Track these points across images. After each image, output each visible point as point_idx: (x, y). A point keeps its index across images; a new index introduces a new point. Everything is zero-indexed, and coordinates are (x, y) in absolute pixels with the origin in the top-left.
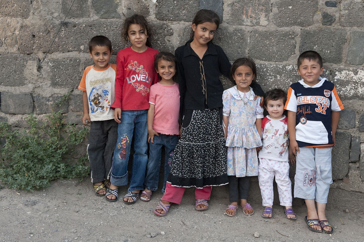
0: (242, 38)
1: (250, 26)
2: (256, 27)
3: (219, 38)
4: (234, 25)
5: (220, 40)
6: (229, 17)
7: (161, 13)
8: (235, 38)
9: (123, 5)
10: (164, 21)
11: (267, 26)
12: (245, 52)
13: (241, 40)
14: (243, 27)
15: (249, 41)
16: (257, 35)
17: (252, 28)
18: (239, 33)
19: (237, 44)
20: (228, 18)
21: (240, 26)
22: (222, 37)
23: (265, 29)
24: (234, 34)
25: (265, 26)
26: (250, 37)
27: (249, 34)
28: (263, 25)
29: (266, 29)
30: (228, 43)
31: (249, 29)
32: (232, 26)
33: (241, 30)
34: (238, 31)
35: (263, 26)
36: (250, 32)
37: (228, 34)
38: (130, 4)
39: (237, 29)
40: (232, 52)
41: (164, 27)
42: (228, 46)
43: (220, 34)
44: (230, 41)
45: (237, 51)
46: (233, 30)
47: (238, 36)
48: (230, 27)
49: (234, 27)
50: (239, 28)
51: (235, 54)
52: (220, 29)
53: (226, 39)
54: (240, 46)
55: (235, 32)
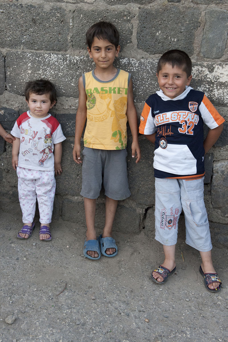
0: (62, 20)
1: (72, 3)
2: (79, 5)
3: (33, 19)
5: (35, 23)
8: (53, 20)
11: (94, 4)
12: (67, 40)
13: (61, 23)
14: (63, 4)
15: (71, 24)
16: (82, 16)
17: (74, 5)
18: (58, 13)
19: (57, 29)
21: (58, 4)
22: (38, 18)
23: (92, 8)
24: (52, 14)
25: (92, 4)
26: (73, 18)
27: (71, 15)
29: (92, 7)
30: (45, 26)
31: (71, 7)
32: (48, 3)
33: (60, 8)
34: (56, 10)
35: (89, 3)
36: (72, 11)
37: (43, 14)
39: (55, 7)
40: (52, 39)
42: (45, 31)
43: (33, 14)
44: (48, 23)
45: (57, 38)
46: (50, 9)
47: (57, 17)
48: (46, 4)
49: (52, 4)
50: (58, 6)
51: (55, 41)
52: (34, 7)
53: (43, 21)
54: (60, 31)
55: (53, 11)
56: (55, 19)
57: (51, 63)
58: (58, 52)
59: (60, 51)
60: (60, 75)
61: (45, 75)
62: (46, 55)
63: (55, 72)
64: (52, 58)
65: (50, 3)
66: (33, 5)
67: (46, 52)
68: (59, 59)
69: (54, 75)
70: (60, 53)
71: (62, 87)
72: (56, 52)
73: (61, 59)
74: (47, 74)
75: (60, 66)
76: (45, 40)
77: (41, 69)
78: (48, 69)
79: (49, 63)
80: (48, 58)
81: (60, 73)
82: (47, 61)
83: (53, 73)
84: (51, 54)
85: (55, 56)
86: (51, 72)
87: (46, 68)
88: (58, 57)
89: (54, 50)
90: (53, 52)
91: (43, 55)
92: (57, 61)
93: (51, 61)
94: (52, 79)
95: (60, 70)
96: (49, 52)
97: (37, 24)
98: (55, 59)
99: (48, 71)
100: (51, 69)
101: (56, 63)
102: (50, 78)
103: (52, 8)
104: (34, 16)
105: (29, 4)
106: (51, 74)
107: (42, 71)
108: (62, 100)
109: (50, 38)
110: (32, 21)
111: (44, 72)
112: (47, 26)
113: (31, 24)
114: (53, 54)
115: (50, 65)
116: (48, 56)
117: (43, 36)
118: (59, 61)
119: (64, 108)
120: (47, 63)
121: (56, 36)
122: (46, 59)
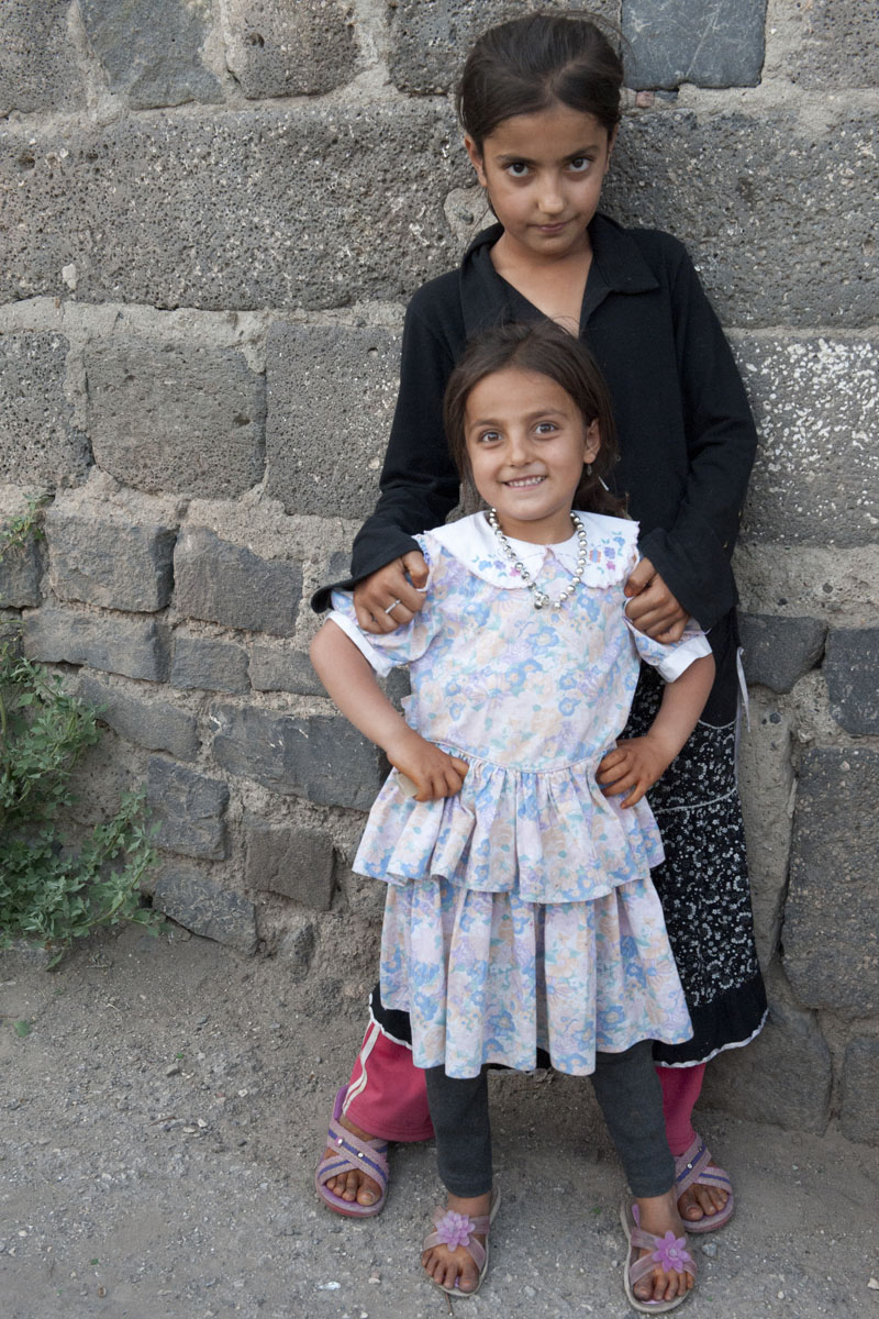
3: (744, 181)
4: (837, 89)
5: (749, 197)
6: (806, 35)
7: (416, 50)
8: (838, 177)
9: (223, 20)
10: (436, 100)
18: (867, 139)
19: (856, 218)
20: (794, 45)
21: (871, 96)
22: (764, 172)
24: (836, 147)
30: (797, 209)
32: (819, 96)
34: (859, 125)
37: (794, 153)
38: (256, 12)
39: (854, 115)
40: (825, 270)
41: (436, 135)
42: (797, 234)
43: (745, 158)
44: (812, 196)
45: (853, 263)
46: (828, 126)
47: (859, 164)
48: (810, 103)
49: (836, 100)
50: (869, 109)
51: (842, 281)
52: (752, 123)
53: (788, 185)
54: (872, 227)
55: (843, 133)
57: (816, 387)
58: (855, 332)
59: (865, 328)
60: (859, 440)
61: (785, 444)
62: (796, 350)
63: (837, 429)
64: (824, 360)
65: (831, 98)
66: (746, 112)
67: (795, 333)
68: (859, 364)
69: (828, 441)
70: (866, 334)
71: (868, 498)
72: (843, 331)
73: (866, 364)
74: (796, 437)
75: (861, 400)
76: (795, 277)
77: (768, 418)
78: (800, 413)
79: (808, 387)
80: (803, 364)
81: (858, 432)
82: (797, 375)
83: (824, 432)
84: (821, 341)
85: (841, 349)
86: (814, 428)
87: (792, 412)
88: (852, 356)
89: (831, 322)
90: (830, 331)
91: (779, 349)
92: (847, 374)
93: (820, 376)
94: (818, 460)
95: (862, 418)
96: (810, 333)
97: (762, 203)
98: (836, 368)
99: (799, 423)
100: (816, 414)
101: (841, 385)
102: (806, 455)
103: (835, 122)
104: (746, 166)
105: (727, 113)
106: (812, 437)
107: (771, 425)
108: (862, 563)
109: (817, 264)
110: (739, 189)
111: (782, 428)
112: (809, 208)
113: (731, 204)
114: (827, 340)
115: (809, 396)
116: (806, 355)
117: (787, 260)
118: (859, 374)
119: (869, 602)
120: (797, 388)
121: (847, 255)
122: (792, 367)
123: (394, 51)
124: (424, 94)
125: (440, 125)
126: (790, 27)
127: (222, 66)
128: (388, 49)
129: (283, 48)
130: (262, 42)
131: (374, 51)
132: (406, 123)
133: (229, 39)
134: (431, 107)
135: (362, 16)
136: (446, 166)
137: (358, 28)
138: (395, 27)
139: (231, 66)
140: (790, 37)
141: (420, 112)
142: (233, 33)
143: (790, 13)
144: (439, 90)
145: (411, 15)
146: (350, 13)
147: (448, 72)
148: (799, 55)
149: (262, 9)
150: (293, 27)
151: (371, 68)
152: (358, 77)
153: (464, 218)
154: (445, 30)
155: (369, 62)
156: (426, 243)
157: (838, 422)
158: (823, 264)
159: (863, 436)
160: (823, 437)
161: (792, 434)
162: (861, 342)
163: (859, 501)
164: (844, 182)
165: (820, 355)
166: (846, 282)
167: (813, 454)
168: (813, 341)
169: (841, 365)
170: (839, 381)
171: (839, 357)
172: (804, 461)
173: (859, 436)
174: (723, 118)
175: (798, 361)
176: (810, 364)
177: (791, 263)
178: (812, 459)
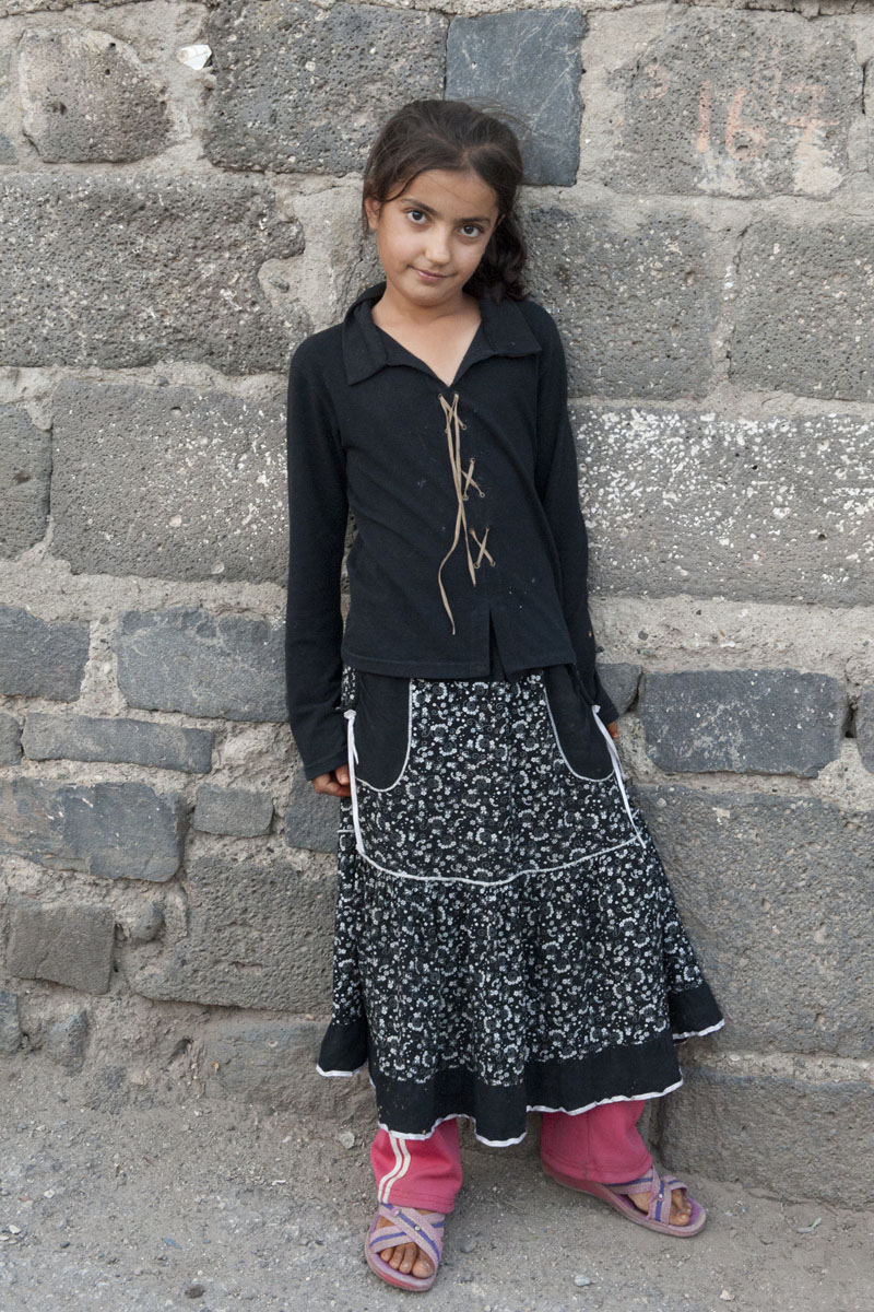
0: (688, 269)
1: (738, 198)
2: (770, 206)
3: (561, 268)
4: (646, 194)
5: (566, 281)
6: (618, 147)
7: (234, 130)
8: (648, 269)
9: (23, 86)
10: (253, 176)
11: (837, 200)
12: (706, 350)
13: (685, 280)
14: (696, 202)
15: (729, 285)
16: (776, 250)
17: (746, 207)
18: (674, 238)
19: (664, 305)
20: (608, 154)
21: (676, 202)
22: (579, 261)
23: (822, 216)
24: (646, 243)
25: (826, 199)
26: (738, 261)
27: (729, 247)
28: (809, 190)
29: (828, 214)
30: (611, 295)
31: (733, 214)
32: (631, 199)
33: (684, 220)
34: (667, 226)
35: (812, 198)
36: (736, 231)
37: (607, 246)
38: (60, 83)
39: (662, 217)
40: (637, 348)
41: (253, 208)
42: (610, 316)
43: (563, 247)
44: (625, 284)
45: (662, 343)
46: (639, 225)
47: (667, 258)
48: (623, 204)
49: (646, 203)
50: (675, 213)
51: (652, 358)
52: (567, 217)
53: (602, 273)
54: (679, 314)
55: (652, 232)
56: (659, 265)
57: (629, 452)
58: (664, 404)
59: (673, 400)
60: (669, 500)
61: (600, 502)
62: (610, 418)
63: (649, 490)
64: (636, 428)
65: (641, 201)
66: (563, 208)
67: (608, 402)
68: (668, 432)
69: (640, 501)
70: (673, 405)
71: (679, 552)
72: (653, 402)
73: (675, 431)
74: (610, 497)
75: (671, 464)
76: (609, 353)
77: (584, 479)
78: (614, 475)
79: (621, 452)
80: (616, 430)
81: (667, 492)
82: (611, 440)
83: (637, 492)
84: (633, 411)
85: (651, 418)
86: (627, 488)
87: (607, 474)
88: (662, 425)
89: (643, 394)
90: (641, 402)
91: (594, 417)
92: (658, 441)
93: (632, 442)
94: (631, 518)
95: (671, 480)
96: (622, 403)
97: (578, 287)
98: (648, 435)
99: (613, 484)
100: (629, 476)
101: (653, 450)
102: (619, 513)
103: (645, 222)
104: (564, 254)
105: (546, 207)
106: (626, 497)
107: (587, 486)
108: (675, 612)
109: (629, 343)
110: (557, 274)
111: (598, 488)
112: (622, 293)
113: (549, 287)
114: (638, 410)
115: (622, 460)
116: (620, 423)
117: (602, 337)
118: (669, 441)
119: (682, 648)
120: (611, 453)
121: (657, 336)
122: (606, 434)
123: (210, 129)
124: (240, 170)
125: (257, 199)
126: (603, 139)
127: (17, 129)
128: (203, 126)
129: (88, 117)
130: (63, 109)
131: (188, 127)
132: (221, 196)
133: (27, 104)
134: (248, 182)
135: (176, 95)
136: (262, 237)
137: (172, 106)
138: (211, 107)
139: (29, 131)
140: (603, 145)
141: (236, 186)
142: (33, 99)
143: (602, 128)
144: (257, 167)
145: (229, 97)
146: (163, 91)
147: (268, 151)
148: (611, 163)
149: (66, 80)
150: (100, 98)
151: (184, 142)
152: (169, 150)
153: (281, 286)
154: (266, 115)
155: (181, 137)
156: (238, 308)
157: (649, 483)
158: (634, 343)
159: (673, 496)
160: (636, 496)
161: (607, 494)
162: (669, 412)
163: (670, 555)
164: (653, 273)
165: (632, 423)
166: (656, 360)
167: (626, 512)
168: (626, 410)
169: (652, 433)
170: (651, 446)
171: (650, 426)
172: (618, 518)
173: (668, 496)
174: (542, 211)
175: (612, 428)
176: (624, 431)
177: (605, 341)
178: (626, 516)
